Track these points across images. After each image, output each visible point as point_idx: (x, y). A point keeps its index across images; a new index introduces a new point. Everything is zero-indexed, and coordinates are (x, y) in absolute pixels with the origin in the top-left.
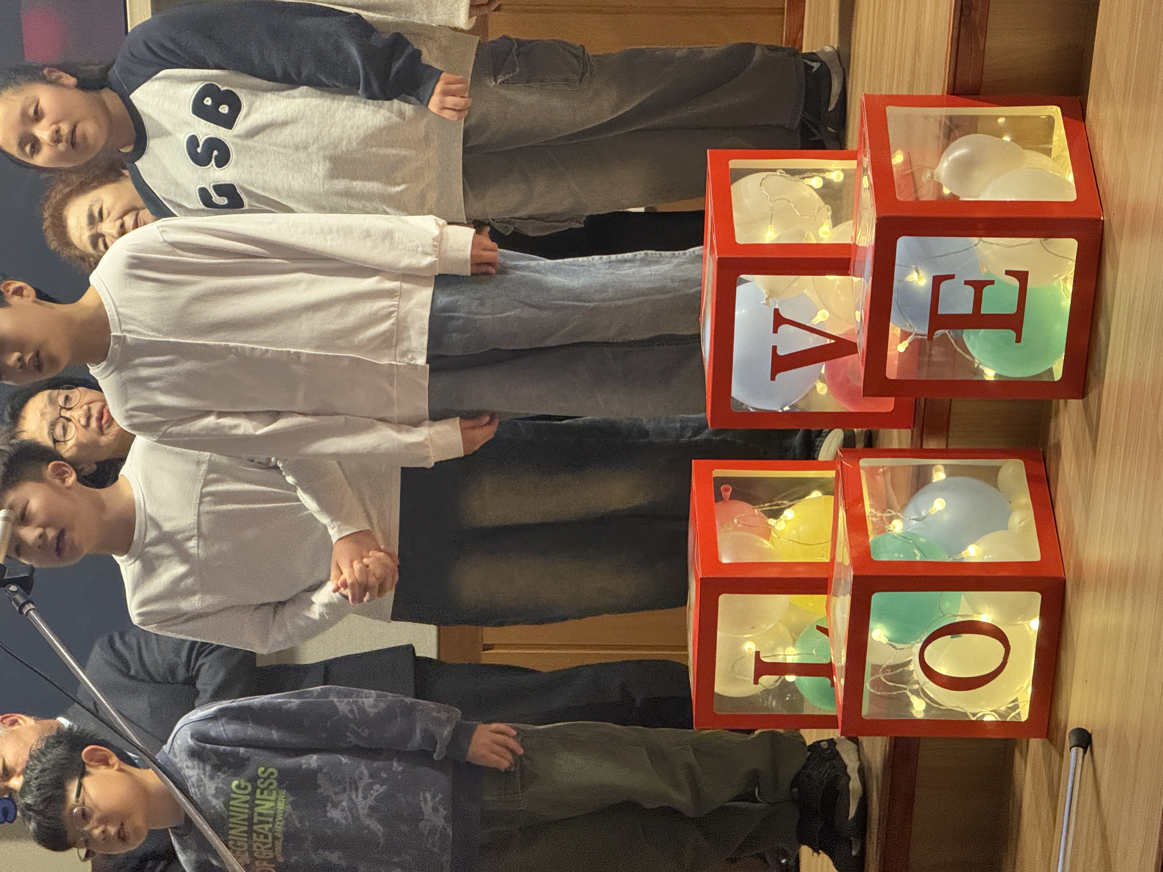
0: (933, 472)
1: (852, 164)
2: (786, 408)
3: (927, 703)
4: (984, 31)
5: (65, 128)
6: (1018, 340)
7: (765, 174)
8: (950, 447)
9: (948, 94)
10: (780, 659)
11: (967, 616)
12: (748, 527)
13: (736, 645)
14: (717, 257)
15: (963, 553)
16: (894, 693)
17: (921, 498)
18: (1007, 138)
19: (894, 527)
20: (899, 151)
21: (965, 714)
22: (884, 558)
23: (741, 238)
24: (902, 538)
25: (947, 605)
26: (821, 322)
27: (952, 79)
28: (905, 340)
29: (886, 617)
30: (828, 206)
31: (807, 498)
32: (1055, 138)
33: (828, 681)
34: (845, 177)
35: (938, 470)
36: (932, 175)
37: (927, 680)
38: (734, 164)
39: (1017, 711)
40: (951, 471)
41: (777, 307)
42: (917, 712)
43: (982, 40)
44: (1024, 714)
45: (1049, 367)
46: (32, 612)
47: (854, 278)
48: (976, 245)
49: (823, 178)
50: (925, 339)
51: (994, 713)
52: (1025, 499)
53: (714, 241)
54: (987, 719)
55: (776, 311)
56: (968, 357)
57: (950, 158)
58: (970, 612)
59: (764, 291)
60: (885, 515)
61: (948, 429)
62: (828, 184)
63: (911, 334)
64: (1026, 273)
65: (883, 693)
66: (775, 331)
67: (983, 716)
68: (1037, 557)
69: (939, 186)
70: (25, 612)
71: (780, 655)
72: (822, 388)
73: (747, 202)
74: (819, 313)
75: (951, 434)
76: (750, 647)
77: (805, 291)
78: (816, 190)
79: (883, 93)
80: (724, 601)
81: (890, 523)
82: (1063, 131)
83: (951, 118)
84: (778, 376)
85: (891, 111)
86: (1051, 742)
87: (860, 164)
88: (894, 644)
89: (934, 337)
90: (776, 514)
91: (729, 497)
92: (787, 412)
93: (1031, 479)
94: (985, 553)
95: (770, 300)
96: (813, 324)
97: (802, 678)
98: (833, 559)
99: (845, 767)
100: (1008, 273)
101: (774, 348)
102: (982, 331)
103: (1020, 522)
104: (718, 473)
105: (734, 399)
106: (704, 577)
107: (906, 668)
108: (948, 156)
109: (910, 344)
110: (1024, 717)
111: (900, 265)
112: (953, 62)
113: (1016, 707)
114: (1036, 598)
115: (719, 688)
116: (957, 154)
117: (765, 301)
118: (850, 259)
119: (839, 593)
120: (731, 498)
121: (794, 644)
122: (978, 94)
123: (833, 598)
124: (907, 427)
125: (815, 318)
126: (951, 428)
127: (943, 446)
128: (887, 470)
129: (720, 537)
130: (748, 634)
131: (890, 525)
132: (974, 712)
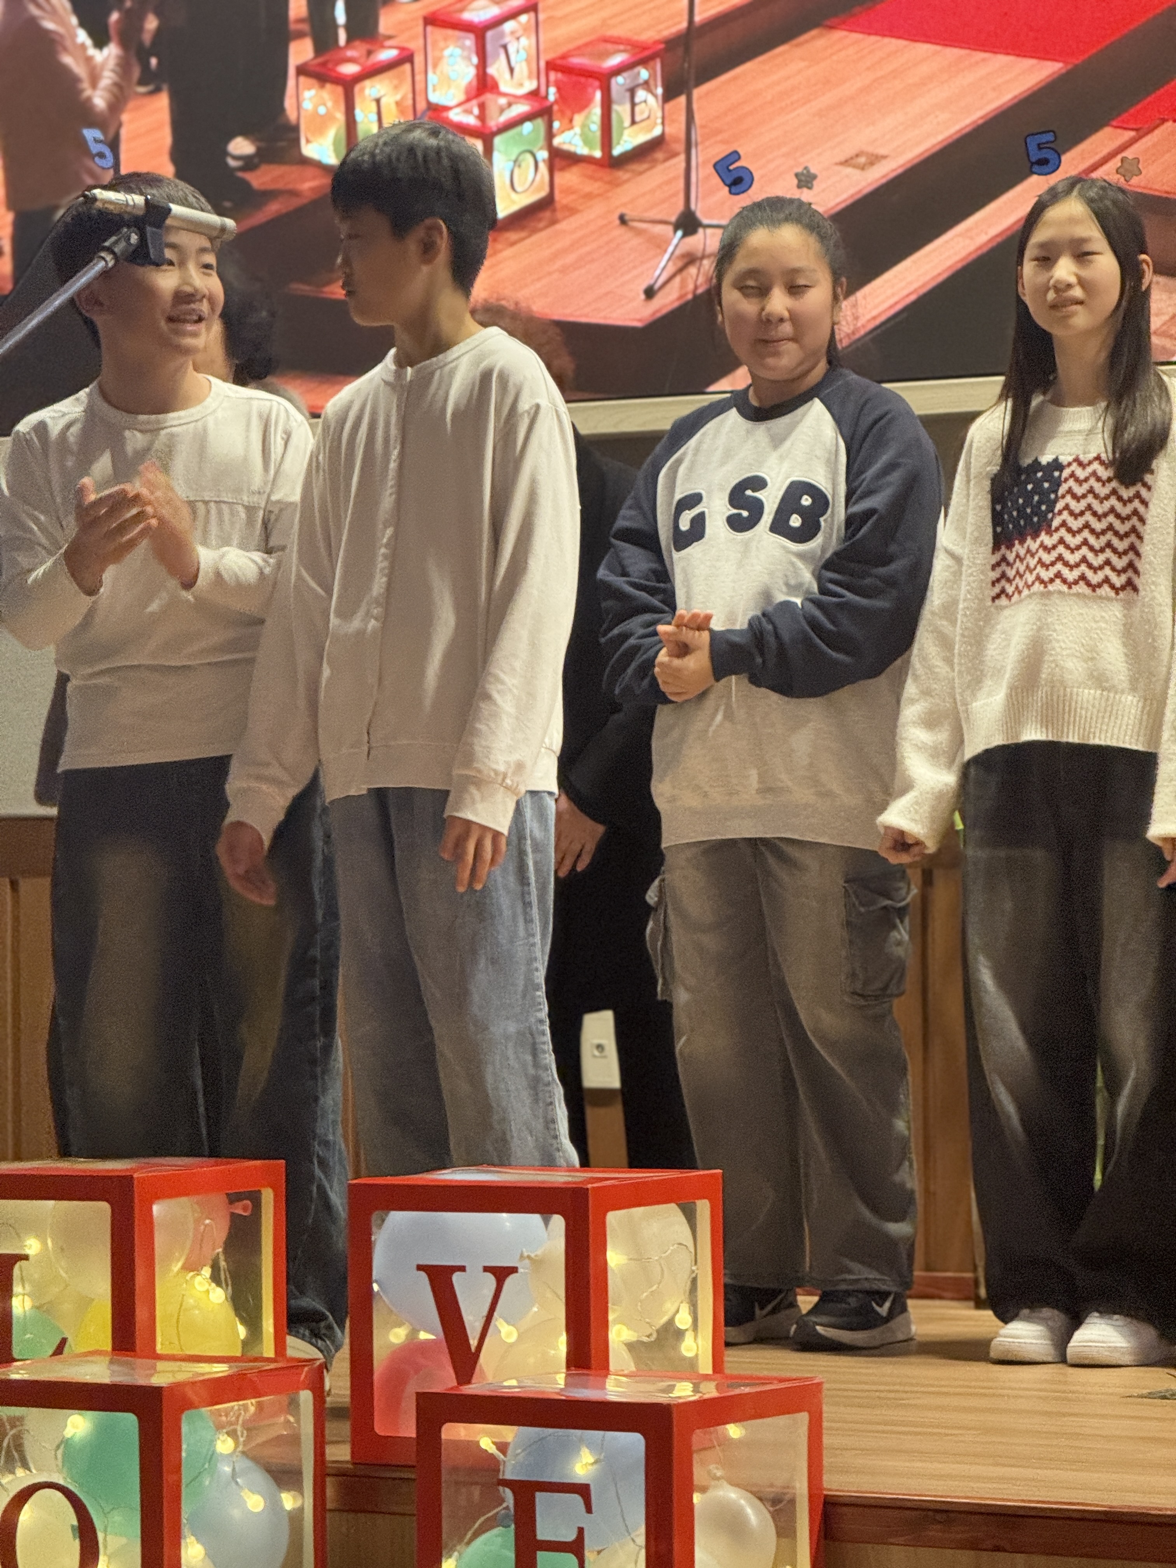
0: (293, 1493)
1: (706, 1366)
2: (376, 1287)
7: (692, 1250)
8: (328, 1515)
9: (826, 1496)
10: (17, 1288)
11: (105, 1547)
12: (200, 1240)
13: (35, 1228)
14: (589, 1186)
15: (193, 1538)
17: (260, 1477)
19: (224, 1441)
20: (744, 1432)
22: (185, 1429)
23: (613, 1218)
24: (210, 1453)
25: (121, 1518)
26: (500, 1332)
27: (847, 1501)
28: (498, 1448)
29: (102, 1433)
30: (655, 1336)
31: (237, 1319)
34: (688, 1359)
35: (294, 1497)
37: (12, 1494)
38: (703, 1208)
40: (295, 1517)
41: (521, 1270)
43: (901, 1540)
46: (102, 264)
47: (563, 1375)
48: (633, 1541)
49: (687, 1329)
50: (498, 1475)
55: (513, 1270)
56: (469, 1534)
57: (742, 1502)
58: (110, 1550)
59: (539, 1253)
60: (239, 1428)
61: (355, 1511)
62: (678, 1336)
63: (504, 1453)
66: (486, 1269)
69: (703, 1490)
70: (103, 254)
71: (22, 1288)
72: (398, 1336)
73: (655, 1227)
74: (511, 1328)
75: (345, 1514)
76: (32, 1246)
77: (535, 1309)
78: (673, 1318)
79: (825, 1408)
80: (102, 1209)
81: (228, 1433)
83: (792, 1502)
84: (423, 1275)
85: (803, 1418)
87: (706, 1377)
89: (501, 1488)
90: (215, 1278)
91: (236, 1211)
92: (370, 1287)
95: (527, 1261)
96: (496, 1320)
98: (161, 1357)
101: (462, 1269)
102: (512, 1555)
104: (268, 1196)
105: (387, 1215)
106: (136, 1182)
107: (19, 1465)
108: (745, 1499)
109: (491, 1455)
111: (602, 1438)
116: (749, 1511)
117: (526, 1254)
118: (588, 1367)
119: (116, 1368)
120: (233, 1215)
121: (37, 1308)
122: (826, 1538)
123: (108, 1359)
124: (353, 1457)
125: (505, 1324)
126: (351, 1516)
127: (329, 1505)
128: (294, 1428)
129: (184, 1200)
130: (52, 1243)
131: (225, 1435)
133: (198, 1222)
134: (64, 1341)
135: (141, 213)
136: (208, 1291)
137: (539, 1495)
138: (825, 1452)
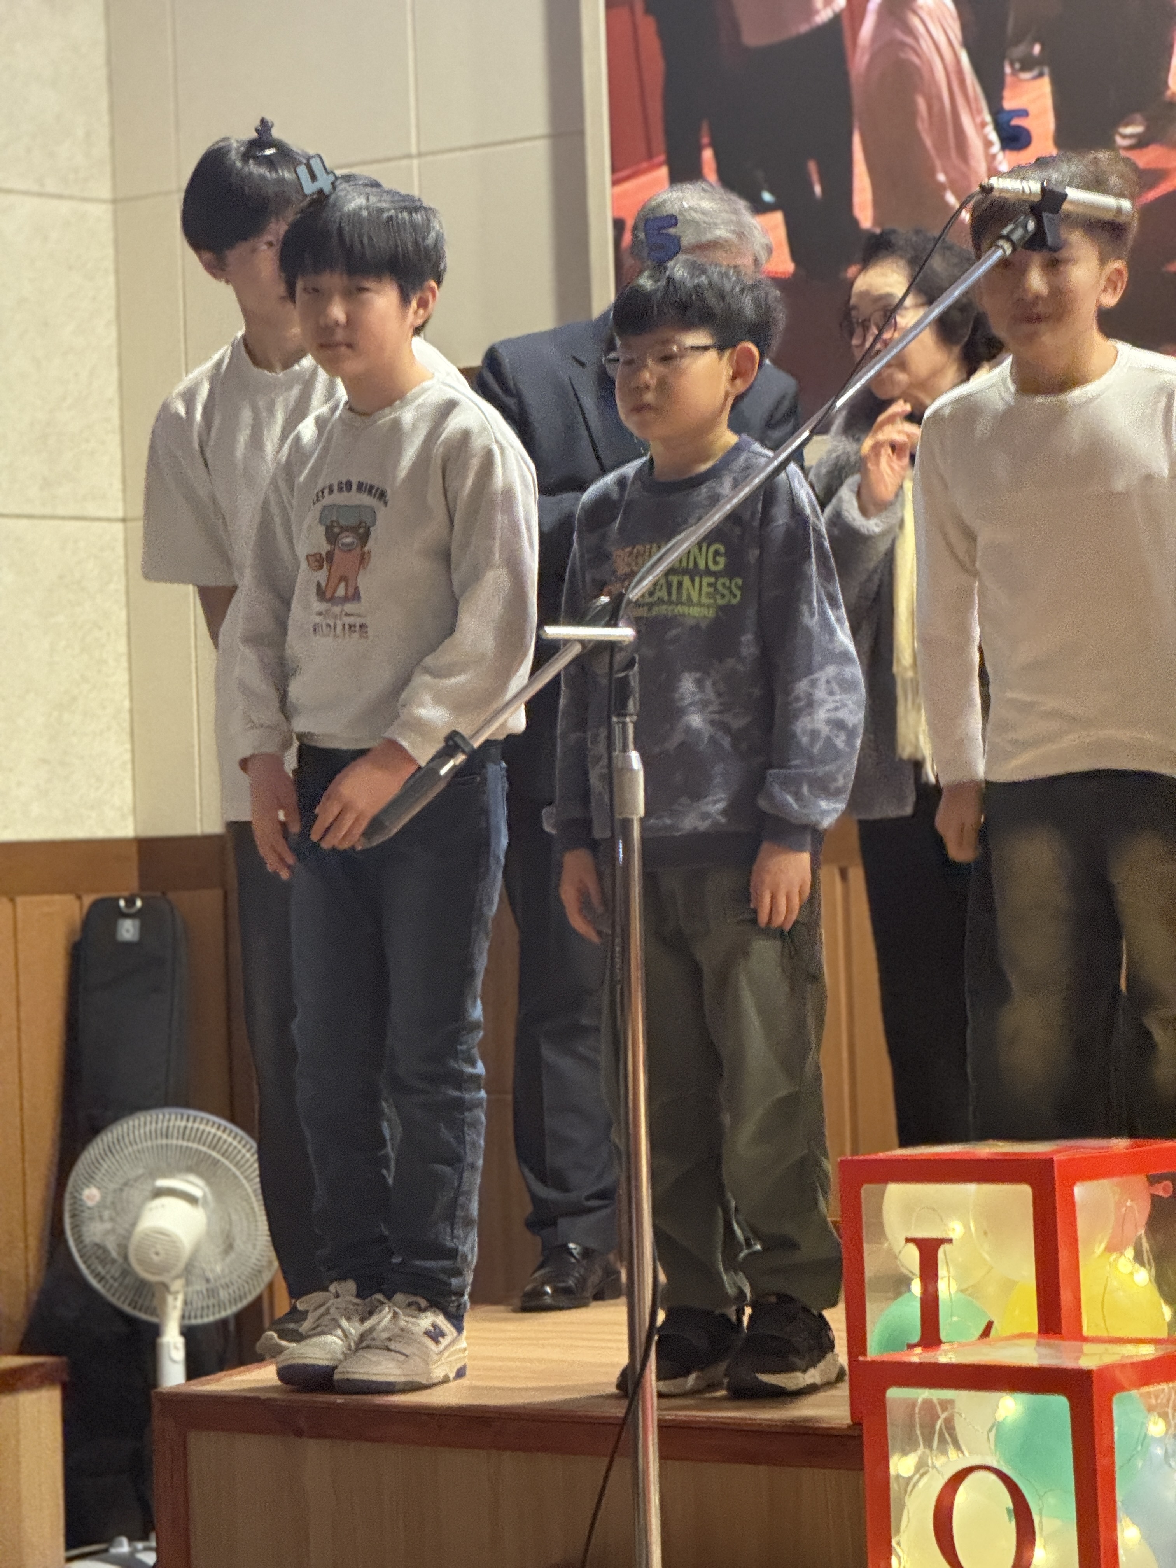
3: (910, 1477)
10: (942, 1271)
11: (1041, 1529)
12: (1122, 1222)
13: (957, 1211)
15: (1128, 1519)
16: (918, 1432)
19: (1155, 1423)
21: (898, 1531)
22: (1116, 1411)
25: (1056, 1501)
29: (1033, 1417)
31: (1162, 1300)
33: (916, 1339)
37: (942, 1482)
42: (898, 1464)
46: (999, 253)
54: (894, 1561)
58: (1046, 1532)
67: (899, 1557)
71: (949, 1271)
76: (955, 1229)
80: (1024, 1191)
81: (1160, 1415)
88: (995, 1429)
90: (1139, 1258)
91: (1157, 1193)
94: (1129, 1551)
97: (917, 1305)
106: (1056, 1165)
107: (952, 1446)
115: (893, 1189)
119: (1043, 1350)
120: (1153, 1196)
121: (962, 1291)
123: (1033, 1342)
129: (1106, 1183)
130: (975, 1226)
131: (1157, 1417)
132: (902, 1543)
133: (1119, 1205)
134: (990, 1325)
135: (1037, 199)
136: (1132, 1273)
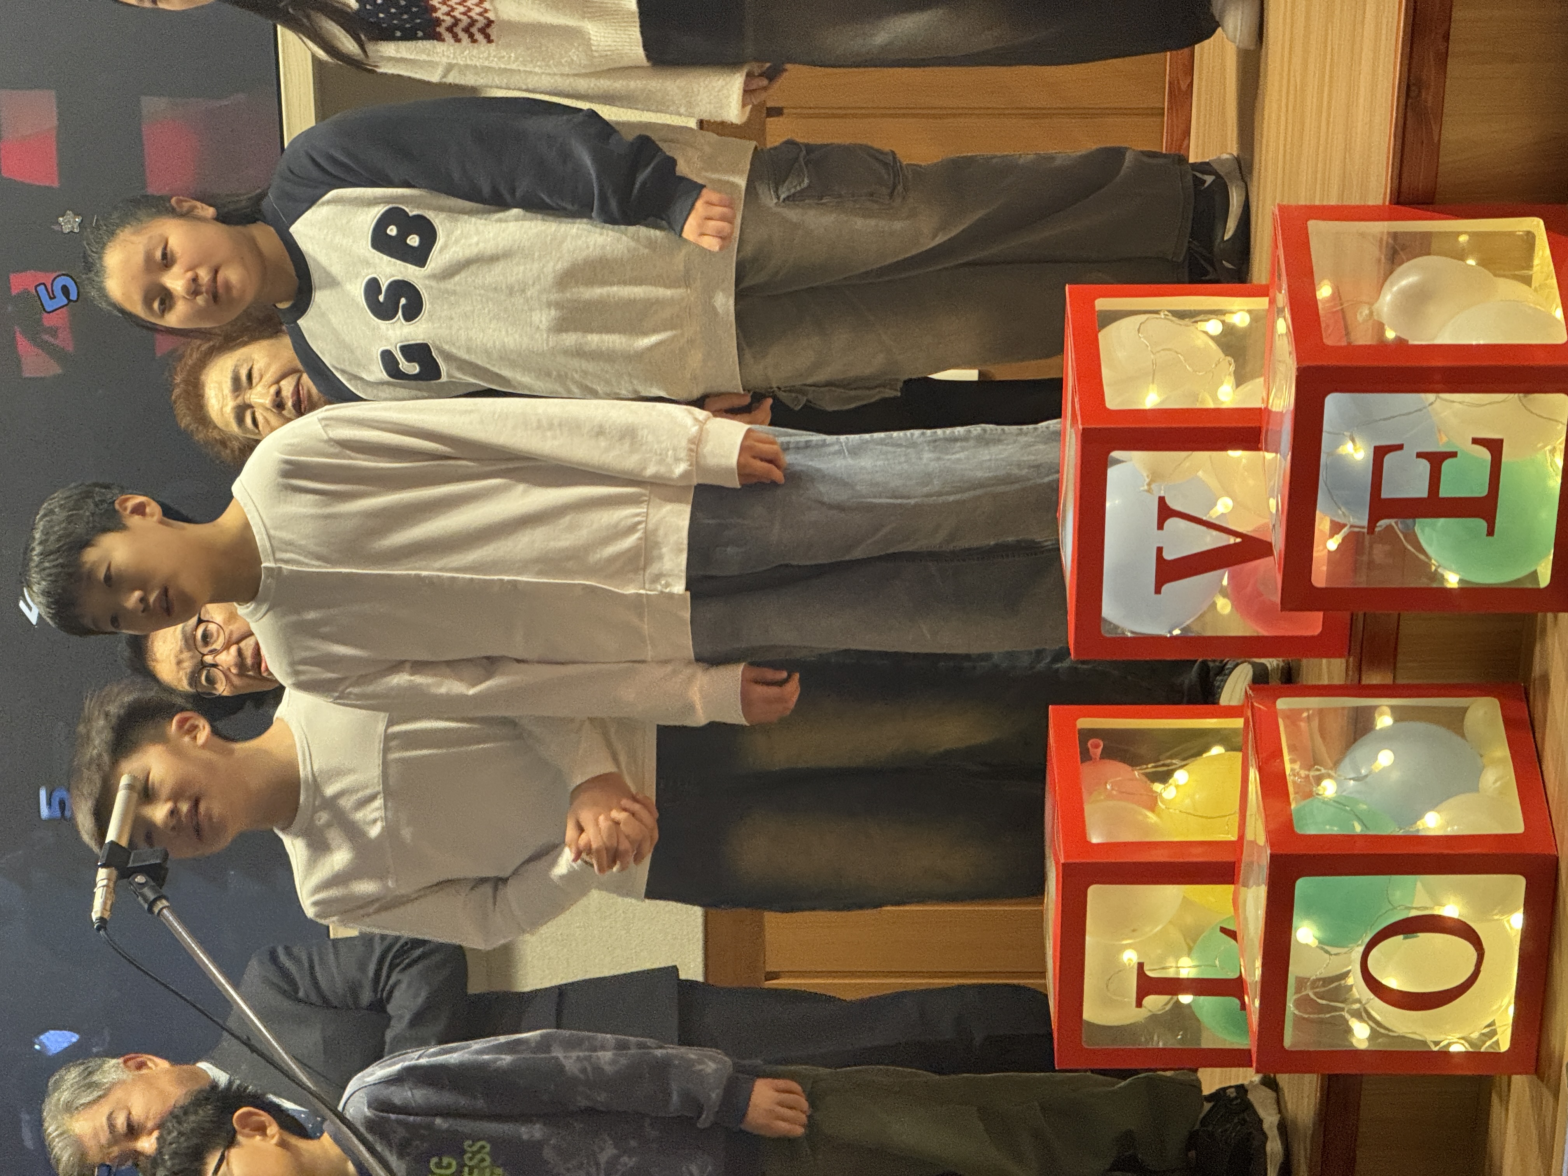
0: (1376, 715)
1: (1261, 303)
2: (1177, 632)
3: (1372, 1028)
4: (1439, 116)
5: (204, 275)
6: (1491, 532)
7: (1144, 317)
8: (1400, 681)
9: (1391, 203)
10: (1171, 973)
11: (1426, 908)
12: (1126, 795)
13: (1112, 955)
14: (1080, 427)
15: (1419, 823)
16: (1328, 1016)
17: (1360, 752)
18: (1471, 262)
19: (1325, 789)
20: (1326, 282)
21: (1424, 1043)
22: (1312, 831)
23: (1113, 401)
24: (1335, 804)
25: (1398, 894)
26: (1223, 514)
27: (1396, 182)
28: (1338, 533)
29: (1314, 911)
30: (1229, 358)
31: (1205, 755)
32: (1536, 262)
33: (1236, 1001)
34: (1252, 320)
35: (1381, 714)
36: (1371, 313)
37: (1372, 996)
38: (1102, 304)
39: (1494, 1039)
40: (1400, 715)
41: (1162, 494)
42: (1359, 1040)
43: (1435, 129)
44: (1504, 1042)
45: (1533, 569)
46: (165, 911)
47: (1266, 453)
48: (1431, 404)
49: (1223, 322)
50: (1364, 533)
51: (1463, 1042)
52: (1502, 752)
53: (1077, 406)
54: (1454, 1049)
55: (1162, 500)
56: (1422, 557)
57: (1395, 289)
59: (1145, 474)
60: (1312, 773)
61: (1395, 656)
62: (1229, 331)
63: (1344, 525)
64: (1500, 442)
65: (1312, 1016)
66: (1160, 527)
67: (1449, 1045)
68: (1519, 828)
69: (1381, 327)
70: (156, 910)
71: (1171, 967)
72: (1224, 605)
73: (1121, 354)
74: (1219, 503)
75: (1399, 665)
76: (1130, 957)
77: (1200, 473)
78: (1212, 338)
79: (1302, 202)
80: (1094, 892)
81: (1318, 784)
82: (1548, 252)
83: (1395, 236)
84: (1166, 588)
85: (1314, 226)
86: (1541, 1078)
87: (1272, 302)
88: (1326, 947)
89: (1377, 529)
90: (1164, 777)
91: (1099, 755)
92: (1176, 638)
93: (1510, 723)
94: (1448, 823)
95: (1153, 486)
96: (1211, 517)
97: (1202, 998)
98: (1241, 837)
99: (1261, 1121)
100: (1475, 441)
101: (1160, 550)
102: (1441, 521)
103: (1496, 781)
104: (1084, 723)
105: (1105, 620)
106: (1070, 861)
107: (1343, 982)
108: (1392, 285)
109: (1343, 540)
110: (1505, 1045)
111: (1329, 433)
112: (1398, 160)
113: (1494, 1033)
114: (1519, 883)
115: (1089, 1014)
116: (1404, 283)
117: (1146, 487)
118: (1260, 428)
119: (1251, 882)
120: (1102, 757)
121: (1190, 953)
122: (1432, 203)
123: (1243, 890)
124: (1340, 656)
125: (1215, 509)
126: (1400, 657)
127: (1388, 681)
128: (1313, 714)
129: (1088, 808)
130: (1126, 939)
131: (1319, 788)
132: (1437, 1039)
133: (1110, 797)
134: (1223, 930)
135: (115, 873)
136: (1177, 787)
137: (1384, 495)
138: (1346, 203)
